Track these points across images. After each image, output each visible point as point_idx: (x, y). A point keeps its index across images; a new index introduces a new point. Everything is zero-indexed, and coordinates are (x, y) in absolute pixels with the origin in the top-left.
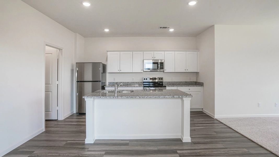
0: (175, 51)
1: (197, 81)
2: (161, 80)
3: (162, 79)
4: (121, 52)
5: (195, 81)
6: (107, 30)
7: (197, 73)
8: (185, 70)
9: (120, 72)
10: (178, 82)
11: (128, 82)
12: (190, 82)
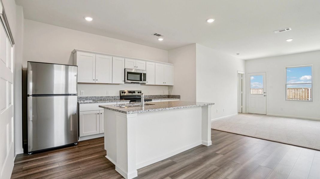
0: (155, 62)
1: (169, 94)
2: (139, 94)
3: (141, 92)
4: (97, 55)
5: (167, 94)
6: (89, 19)
7: (170, 87)
8: (164, 83)
9: (96, 82)
10: (154, 96)
11: (102, 97)
12: (164, 95)
